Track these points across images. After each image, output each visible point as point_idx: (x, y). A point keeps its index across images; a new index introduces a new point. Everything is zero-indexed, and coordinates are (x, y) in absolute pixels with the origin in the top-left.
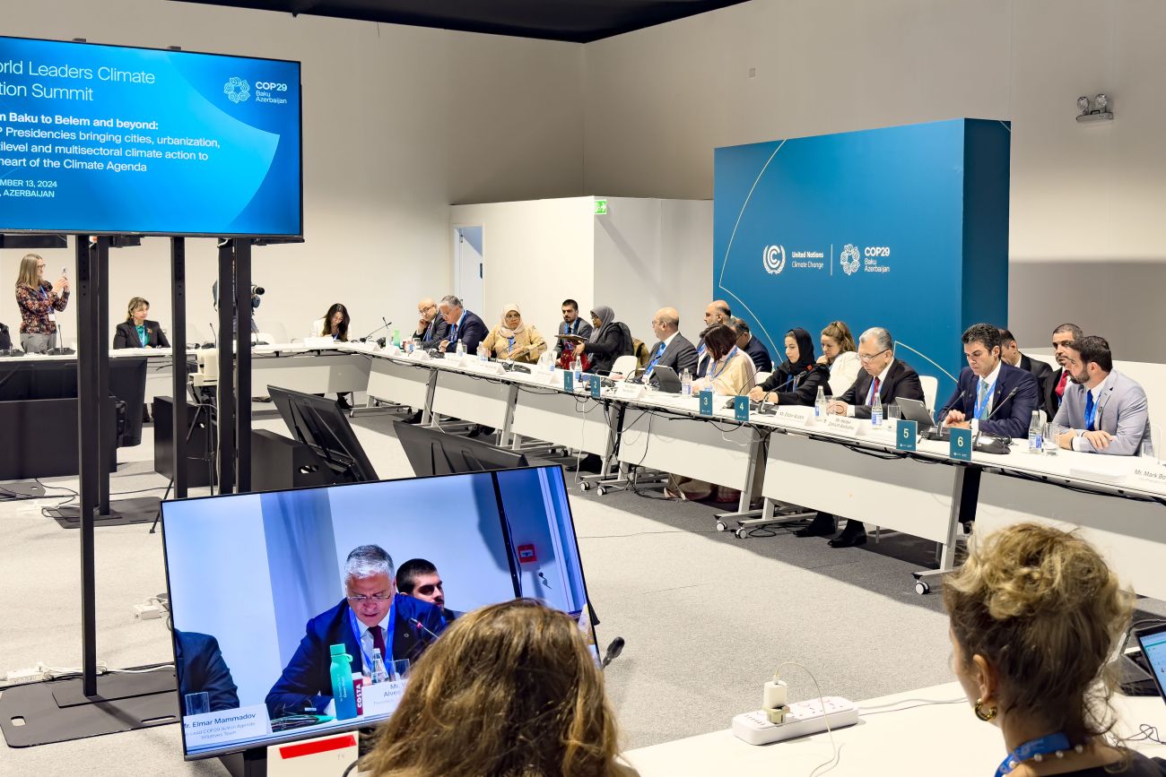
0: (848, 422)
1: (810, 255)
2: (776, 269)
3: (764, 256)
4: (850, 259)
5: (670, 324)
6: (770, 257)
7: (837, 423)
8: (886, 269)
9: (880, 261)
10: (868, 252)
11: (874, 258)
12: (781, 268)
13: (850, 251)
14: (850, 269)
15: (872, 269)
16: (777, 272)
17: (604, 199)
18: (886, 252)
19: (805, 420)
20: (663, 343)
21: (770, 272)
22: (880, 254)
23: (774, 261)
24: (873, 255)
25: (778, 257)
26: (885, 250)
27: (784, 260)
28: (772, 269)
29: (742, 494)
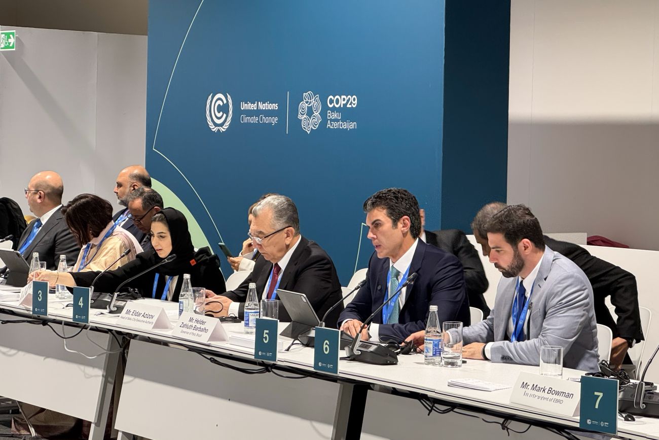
0: (203, 323)
1: (262, 106)
2: (222, 125)
3: (208, 106)
4: (310, 112)
5: (48, 195)
6: (214, 109)
7: (190, 324)
8: (352, 125)
9: (346, 113)
10: (332, 101)
11: (339, 110)
12: (227, 124)
13: (310, 101)
14: (309, 124)
15: (336, 125)
16: (222, 129)
17: (13, 30)
18: (353, 101)
19: (154, 320)
20: (39, 221)
21: (215, 129)
22: (345, 105)
23: (219, 115)
24: (337, 106)
25: (223, 109)
26: (352, 99)
27: (231, 112)
28: (216, 125)
29: (93, 426)
